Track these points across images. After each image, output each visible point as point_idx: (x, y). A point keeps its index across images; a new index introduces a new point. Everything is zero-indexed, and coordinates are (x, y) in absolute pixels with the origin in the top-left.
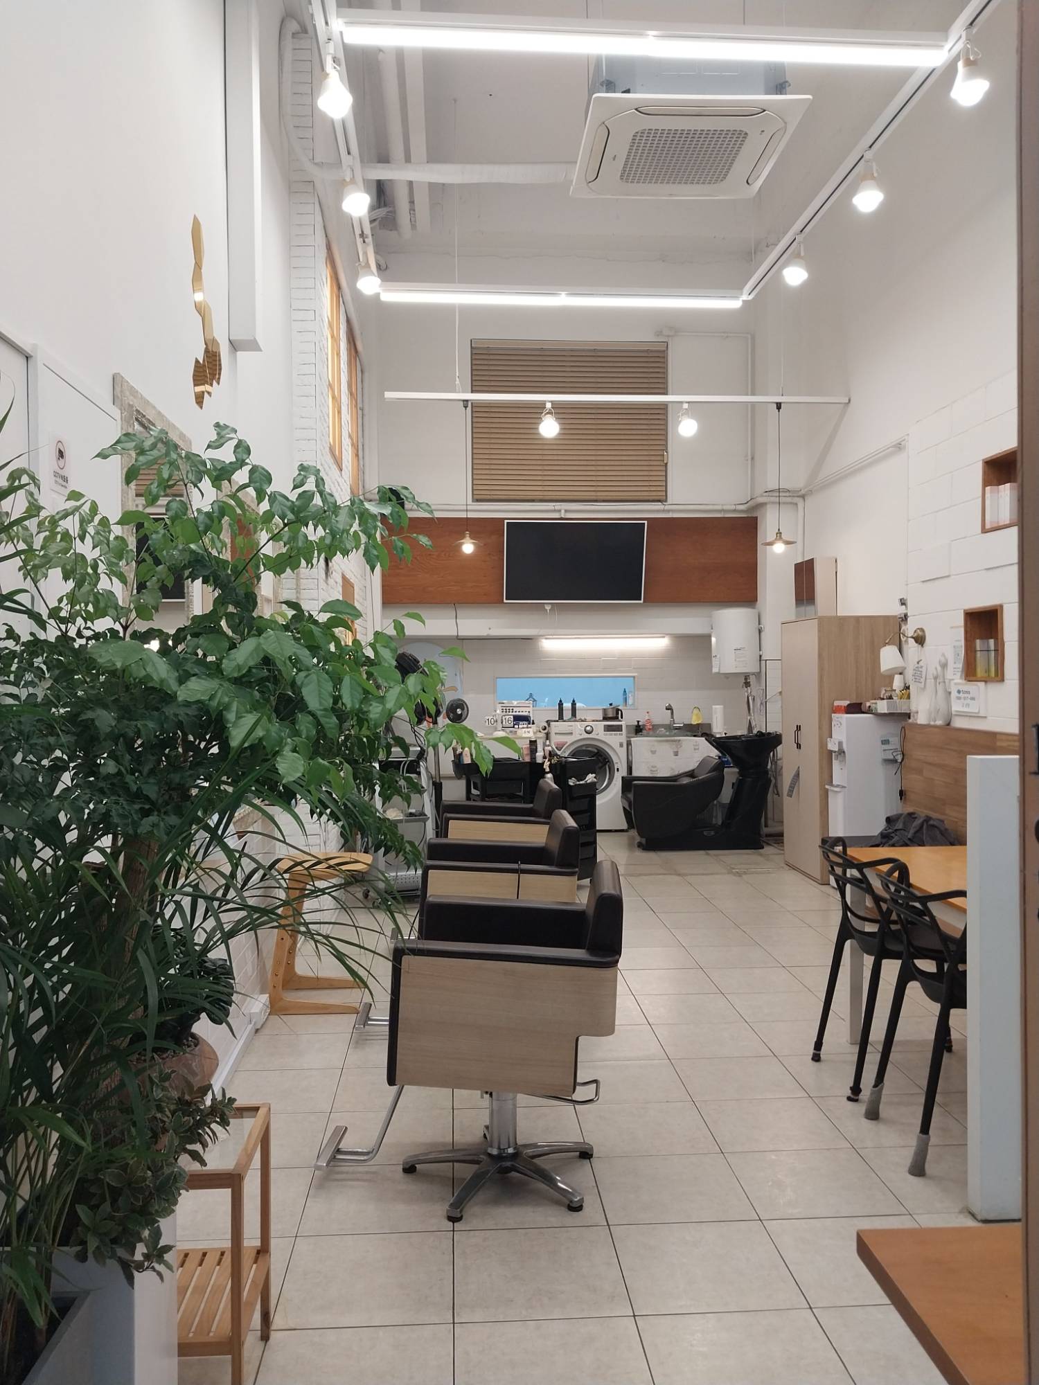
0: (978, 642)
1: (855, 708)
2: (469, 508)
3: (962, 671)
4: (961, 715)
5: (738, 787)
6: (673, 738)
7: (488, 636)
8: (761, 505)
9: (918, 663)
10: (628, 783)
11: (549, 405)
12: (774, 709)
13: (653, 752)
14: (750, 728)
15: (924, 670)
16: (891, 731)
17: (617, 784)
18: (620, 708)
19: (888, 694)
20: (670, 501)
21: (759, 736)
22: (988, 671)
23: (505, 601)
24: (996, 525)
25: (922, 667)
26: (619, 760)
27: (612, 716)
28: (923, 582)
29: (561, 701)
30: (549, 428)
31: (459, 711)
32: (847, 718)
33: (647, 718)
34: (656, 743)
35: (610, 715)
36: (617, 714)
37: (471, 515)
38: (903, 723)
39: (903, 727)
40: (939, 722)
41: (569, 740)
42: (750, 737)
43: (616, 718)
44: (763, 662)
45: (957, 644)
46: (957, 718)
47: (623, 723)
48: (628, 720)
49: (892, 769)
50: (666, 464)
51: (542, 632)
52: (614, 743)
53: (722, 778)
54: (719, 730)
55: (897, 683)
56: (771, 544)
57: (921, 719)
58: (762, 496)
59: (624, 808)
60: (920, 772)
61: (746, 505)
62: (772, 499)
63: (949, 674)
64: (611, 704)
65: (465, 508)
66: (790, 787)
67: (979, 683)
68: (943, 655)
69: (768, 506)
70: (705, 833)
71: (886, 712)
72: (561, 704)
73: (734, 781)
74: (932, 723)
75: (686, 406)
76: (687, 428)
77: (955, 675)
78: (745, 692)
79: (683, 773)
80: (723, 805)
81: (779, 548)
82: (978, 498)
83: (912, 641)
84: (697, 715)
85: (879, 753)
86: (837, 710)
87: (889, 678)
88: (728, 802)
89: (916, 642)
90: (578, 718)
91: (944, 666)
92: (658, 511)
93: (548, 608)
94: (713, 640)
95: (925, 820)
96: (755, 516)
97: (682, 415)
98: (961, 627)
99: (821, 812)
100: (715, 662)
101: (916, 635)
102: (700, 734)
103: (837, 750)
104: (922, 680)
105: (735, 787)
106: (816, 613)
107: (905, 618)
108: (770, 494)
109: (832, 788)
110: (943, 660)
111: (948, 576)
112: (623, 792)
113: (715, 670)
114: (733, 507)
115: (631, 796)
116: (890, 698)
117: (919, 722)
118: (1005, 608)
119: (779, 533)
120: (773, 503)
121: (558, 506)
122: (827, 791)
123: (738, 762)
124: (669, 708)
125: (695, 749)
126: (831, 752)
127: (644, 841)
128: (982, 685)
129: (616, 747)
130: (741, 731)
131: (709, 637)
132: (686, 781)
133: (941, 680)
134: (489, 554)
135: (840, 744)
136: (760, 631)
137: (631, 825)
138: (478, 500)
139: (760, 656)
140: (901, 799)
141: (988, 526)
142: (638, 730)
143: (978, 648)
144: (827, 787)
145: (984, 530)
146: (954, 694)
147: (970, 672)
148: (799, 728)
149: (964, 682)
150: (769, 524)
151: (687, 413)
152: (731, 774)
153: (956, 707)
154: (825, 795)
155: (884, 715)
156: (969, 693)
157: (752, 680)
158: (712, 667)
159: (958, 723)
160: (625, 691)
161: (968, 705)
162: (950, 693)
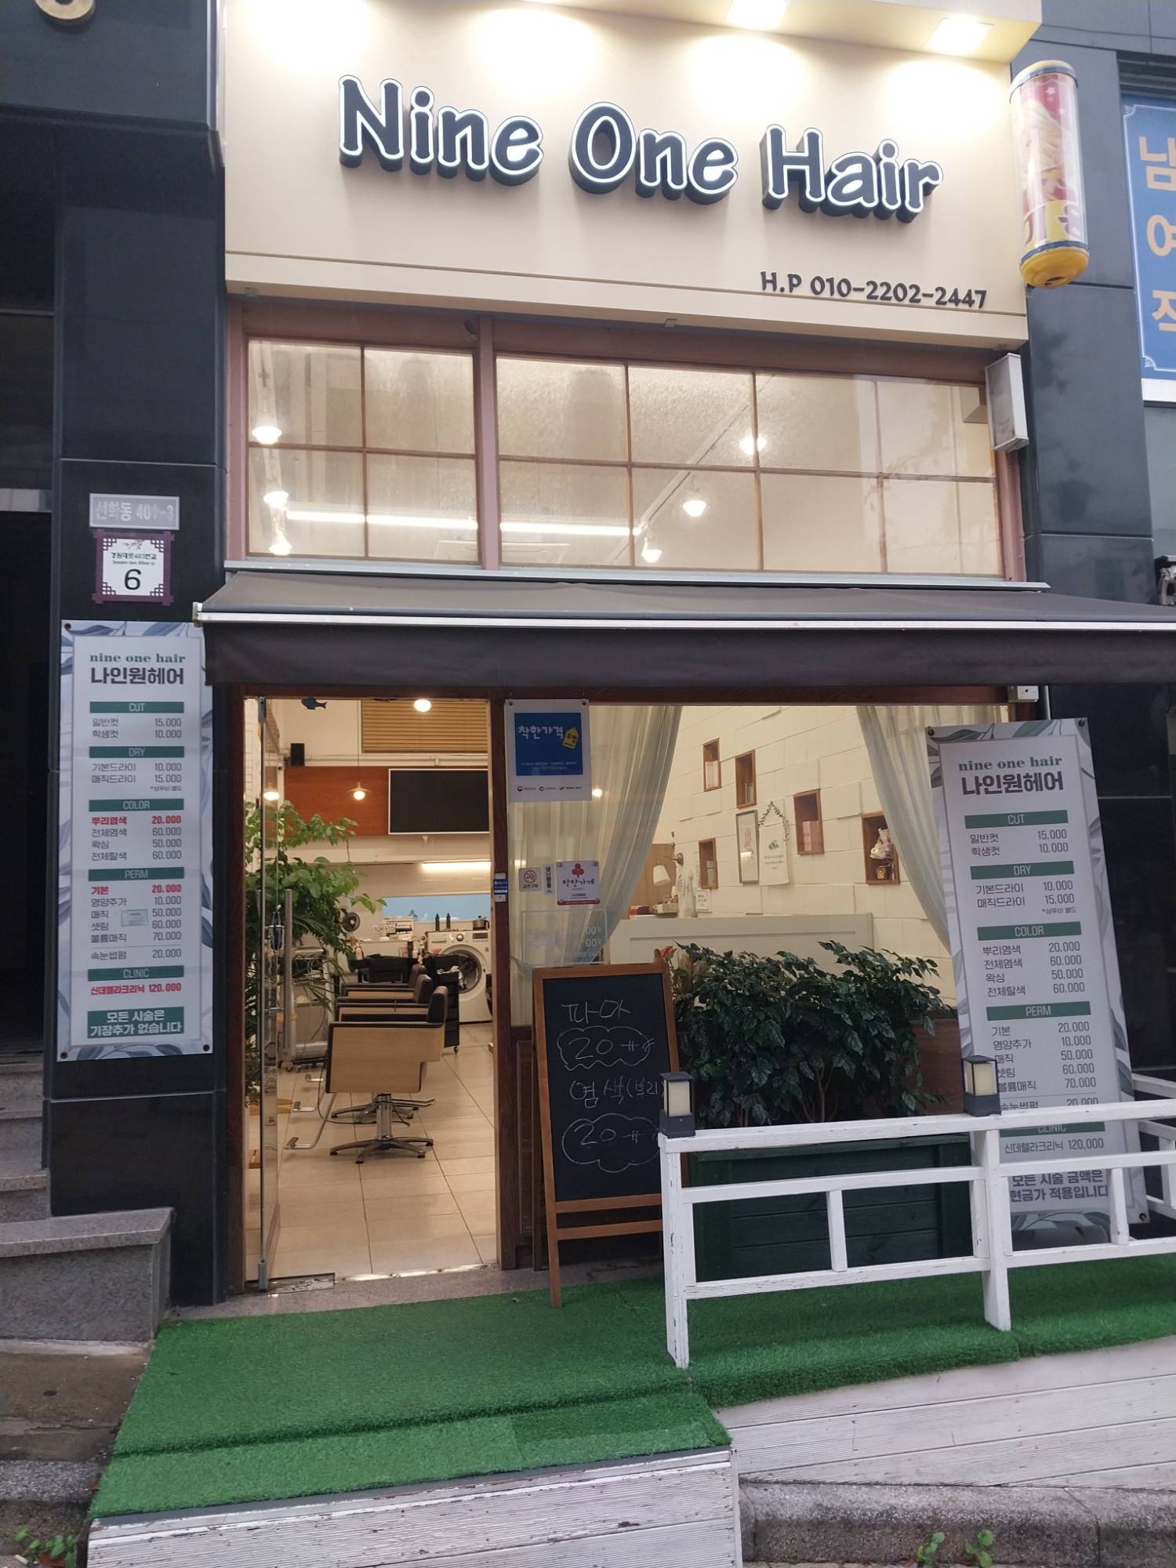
0: (705, 862)
1: (645, 910)
2: (360, 758)
7: (375, 862)
17: (482, 984)
18: (488, 919)
19: (664, 900)
23: (389, 834)
24: (710, 786)
26: (485, 962)
27: (480, 926)
28: (681, 821)
29: (437, 917)
30: (423, 707)
31: (352, 922)
36: (485, 925)
37: (362, 764)
41: (445, 946)
43: (483, 928)
47: (489, 932)
51: (421, 857)
52: (481, 948)
64: (480, 917)
65: (356, 758)
82: (702, 768)
86: (634, 912)
90: (452, 929)
93: (425, 838)
98: (698, 852)
111: (692, 820)
112: (487, 989)
118: (717, 839)
121: (433, 756)
128: (710, 891)
129: (483, 951)
134: (376, 801)
138: (367, 752)
141: (707, 787)
143: (705, 867)
145: (706, 790)
155: (662, 914)
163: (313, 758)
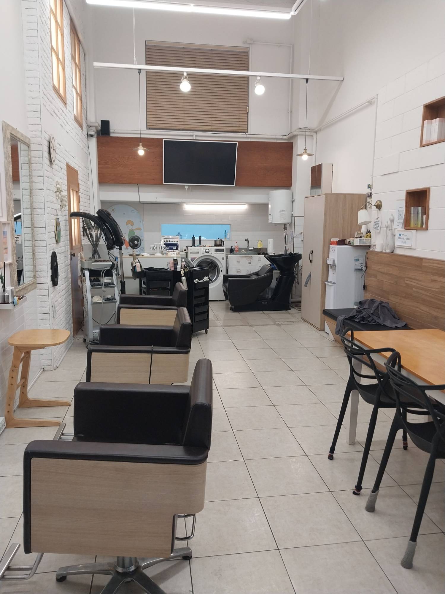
0: (412, 208)
1: (342, 242)
2: (145, 133)
3: (403, 224)
4: (400, 247)
5: (279, 280)
6: (248, 255)
7: (156, 202)
8: (295, 136)
9: (377, 219)
10: (226, 278)
11: (185, 74)
12: (298, 241)
13: (239, 262)
14: (286, 250)
15: (380, 223)
16: (360, 254)
17: (221, 279)
18: (223, 240)
19: (359, 235)
20: (249, 132)
21: (290, 255)
22: (417, 224)
23: (164, 183)
24: (429, 143)
25: (379, 221)
26: (222, 266)
27: (219, 244)
28: (382, 175)
29: (194, 236)
30: (185, 87)
31: (136, 242)
32: (338, 248)
33: (236, 245)
34: (240, 258)
35: (218, 244)
36: (221, 243)
37: (142, 136)
38: (367, 251)
39: (367, 253)
40: (388, 251)
41: (197, 256)
42: (286, 255)
43: (221, 245)
44: (293, 218)
45: (401, 209)
46: (397, 249)
47: (224, 248)
48: (227, 245)
49: (360, 274)
50: (248, 113)
51: (184, 200)
52: (219, 258)
53: (272, 276)
54: (271, 252)
55: (364, 229)
56: (301, 155)
57: (378, 249)
58: (296, 131)
59: (224, 290)
60: (376, 276)
61: (288, 136)
62: (301, 133)
63: (395, 225)
64: (218, 238)
65: (139, 132)
66: (306, 281)
67: (413, 231)
68: (392, 215)
69: (299, 136)
70: (263, 303)
71: (358, 244)
72: (193, 238)
73: (278, 277)
74: (384, 251)
75: (259, 78)
76: (259, 90)
77: (398, 226)
78: (284, 233)
79: (253, 273)
80: (272, 289)
81: (305, 157)
82: (420, 127)
83: (374, 208)
84: (260, 243)
85: (353, 266)
86: (332, 243)
87: (360, 227)
88: (275, 287)
89: (377, 207)
90: (202, 244)
91: (392, 221)
92: (243, 138)
93: (187, 188)
94: (270, 206)
95: (380, 303)
96: (291, 142)
97: (257, 83)
98: (403, 200)
99: (322, 295)
100: (270, 217)
101: (377, 204)
102: (261, 253)
103: (332, 264)
104: (379, 228)
105: (278, 279)
106: (321, 192)
107: (370, 195)
108: (300, 130)
109: (328, 283)
110: (392, 218)
111: (398, 172)
112: (223, 283)
113: (270, 221)
114: (281, 137)
115: (227, 285)
116: (361, 237)
117: (376, 250)
118: (432, 189)
119: (305, 149)
120: (302, 135)
121: (192, 133)
122: (325, 285)
123: (279, 268)
124: (247, 240)
125: (259, 261)
126: (328, 265)
127: (233, 307)
128: (414, 232)
129: (221, 260)
130: (281, 252)
131: (267, 204)
132: (254, 277)
133: (390, 229)
134: (156, 158)
135: (334, 261)
136: (292, 202)
137: (227, 298)
138: (150, 129)
139: (292, 215)
140: (364, 290)
141: (424, 143)
142: (232, 251)
143: (412, 212)
144: (325, 283)
145: (422, 146)
146: (397, 236)
147: (407, 225)
148: (312, 252)
149: (403, 229)
150: (299, 146)
151: (259, 82)
152: (276, 273)
153: (398, 243)
154: (324, 287)
155: (357, 246)
156: (406, 236)
157: (288, 226)
158: (268, 220)
159: (398, 252)
160: (225, 232)
161: (405, 242)
162: (394, 235)
163: (116, 131)
